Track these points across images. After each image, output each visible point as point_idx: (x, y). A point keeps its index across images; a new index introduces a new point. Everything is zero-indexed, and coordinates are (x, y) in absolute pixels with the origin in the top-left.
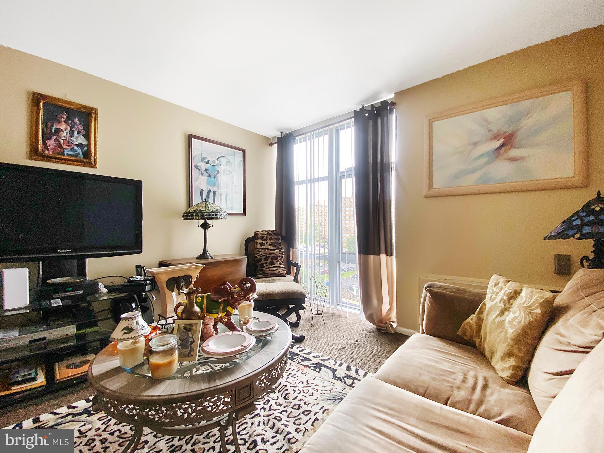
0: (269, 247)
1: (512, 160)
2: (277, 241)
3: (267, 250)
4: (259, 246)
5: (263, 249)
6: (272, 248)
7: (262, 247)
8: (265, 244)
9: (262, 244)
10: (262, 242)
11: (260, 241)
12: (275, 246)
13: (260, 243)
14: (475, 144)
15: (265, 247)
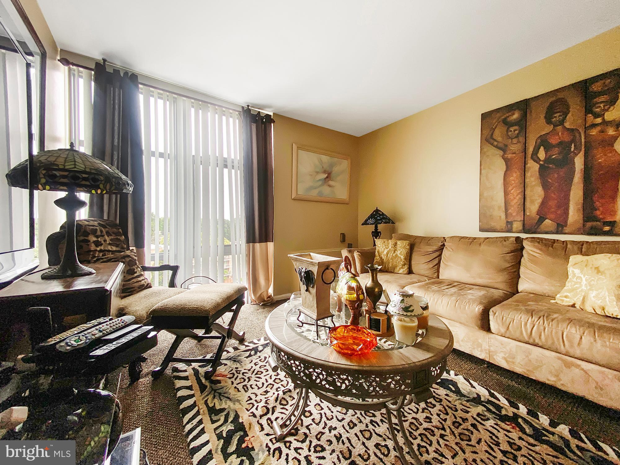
0: (109, 248)
1: (330, 186)
2: (119, 237)
3: (107, 253)
4: (93, 247)
5: (101, 251)
6: (114, 248)
7: (98, 249)
8: (103, 242)
9: (97, 244)
10: (96, 239)
11: (92, 239)
12: (117, 246)
13: (94, 242)
14: (317, 173)
15: (102, 248)
